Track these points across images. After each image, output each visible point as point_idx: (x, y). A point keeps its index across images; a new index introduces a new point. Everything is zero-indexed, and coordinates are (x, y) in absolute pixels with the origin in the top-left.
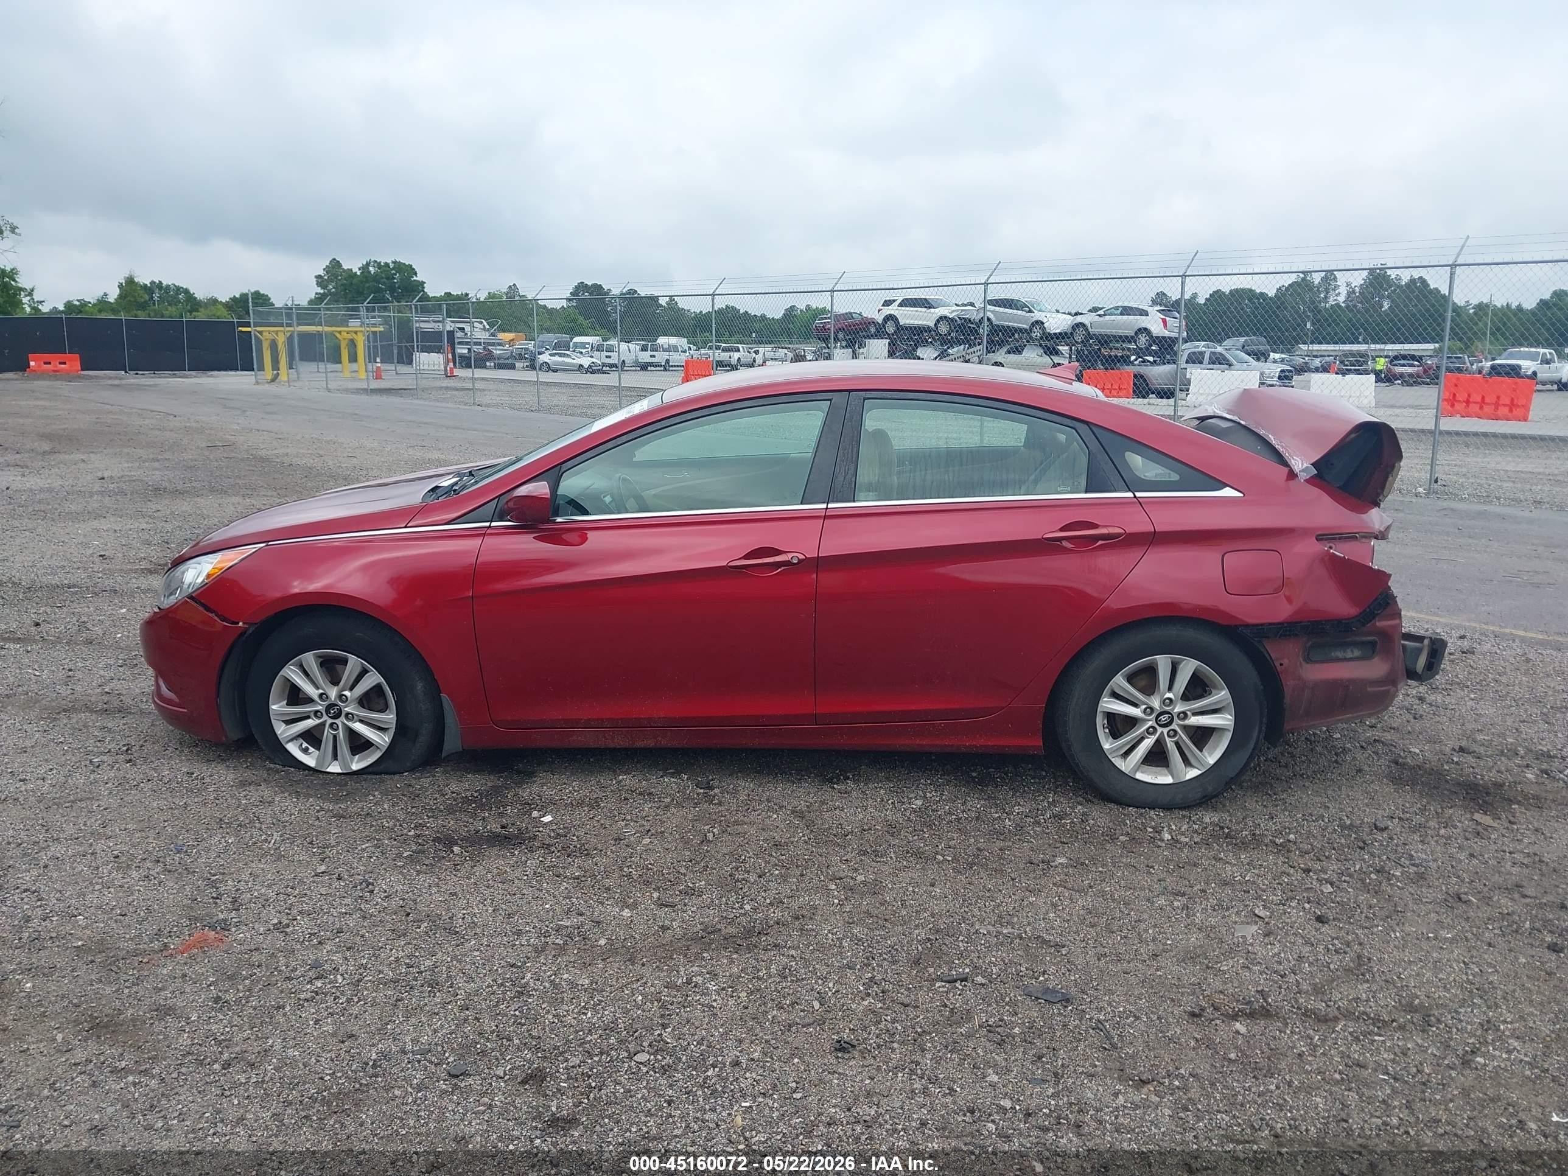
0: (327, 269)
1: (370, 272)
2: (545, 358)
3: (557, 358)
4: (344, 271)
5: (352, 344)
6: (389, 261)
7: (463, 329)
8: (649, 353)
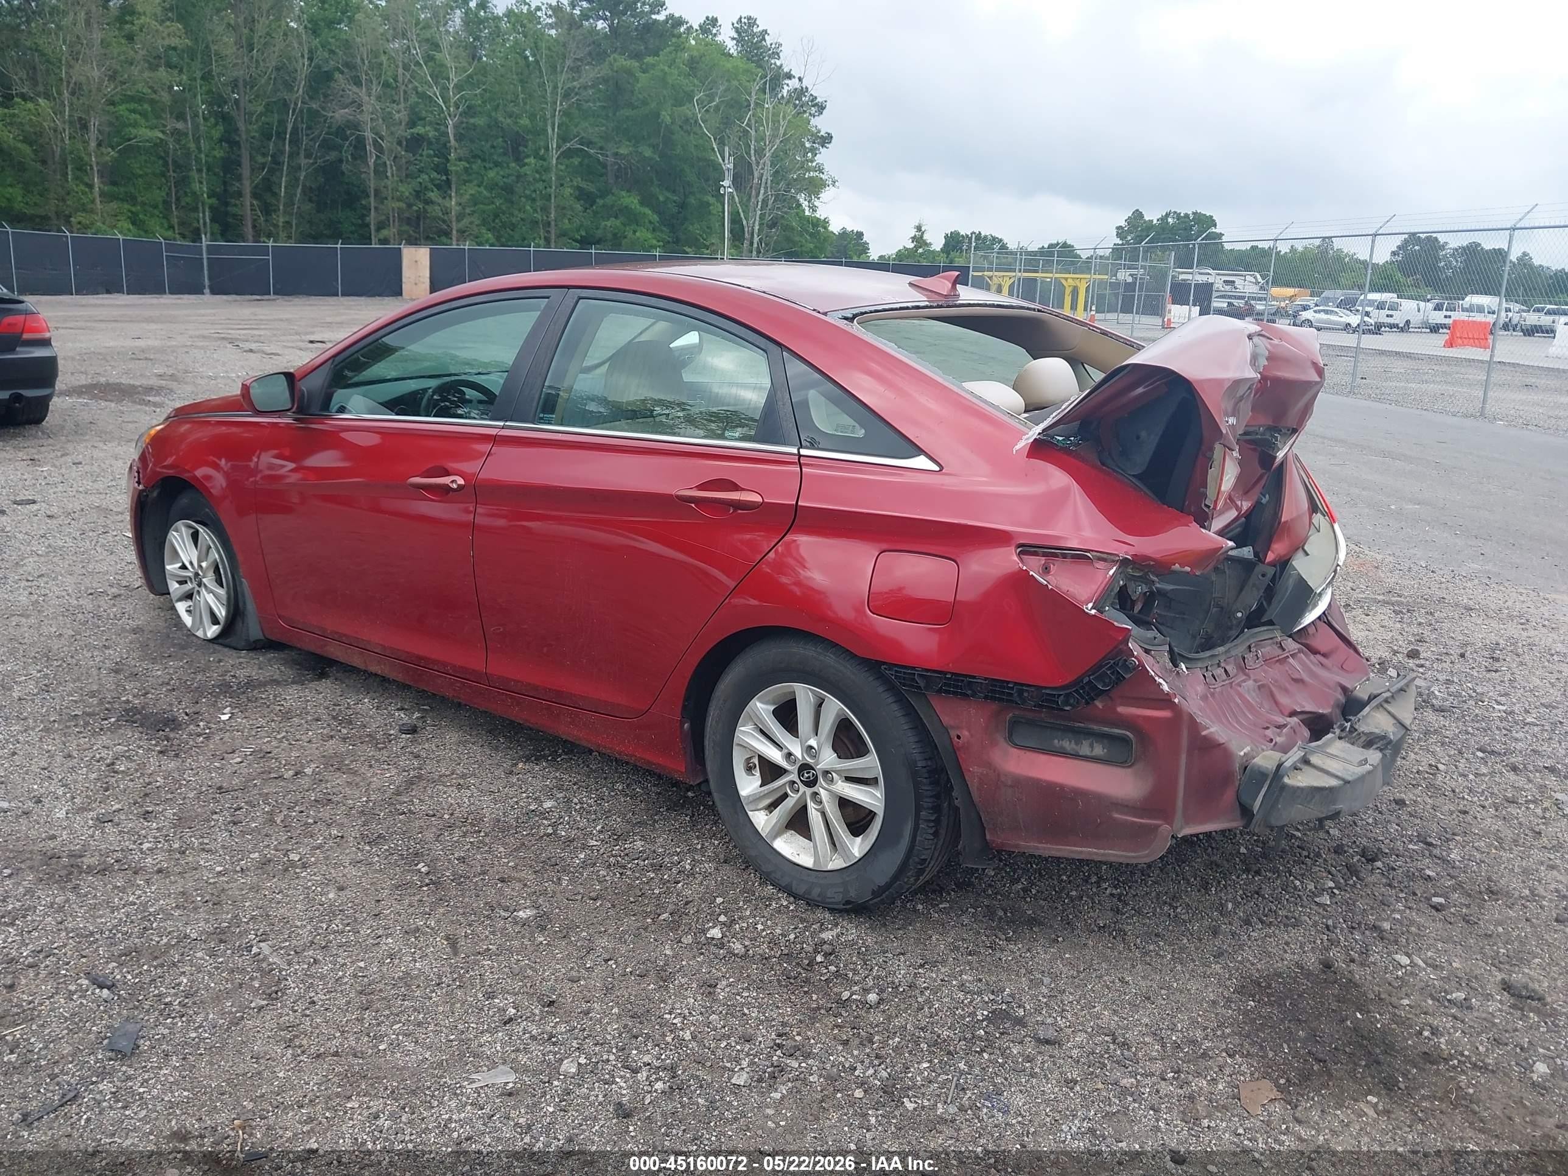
0: (1129, 221)
1: (1168, 223)
2: (1306, 315)
3: (1323, 316)
4: (1145, 222)
5: (1075, 292)
6: (1190, 212)
7: (1234, 282)
8: (1445, 313)
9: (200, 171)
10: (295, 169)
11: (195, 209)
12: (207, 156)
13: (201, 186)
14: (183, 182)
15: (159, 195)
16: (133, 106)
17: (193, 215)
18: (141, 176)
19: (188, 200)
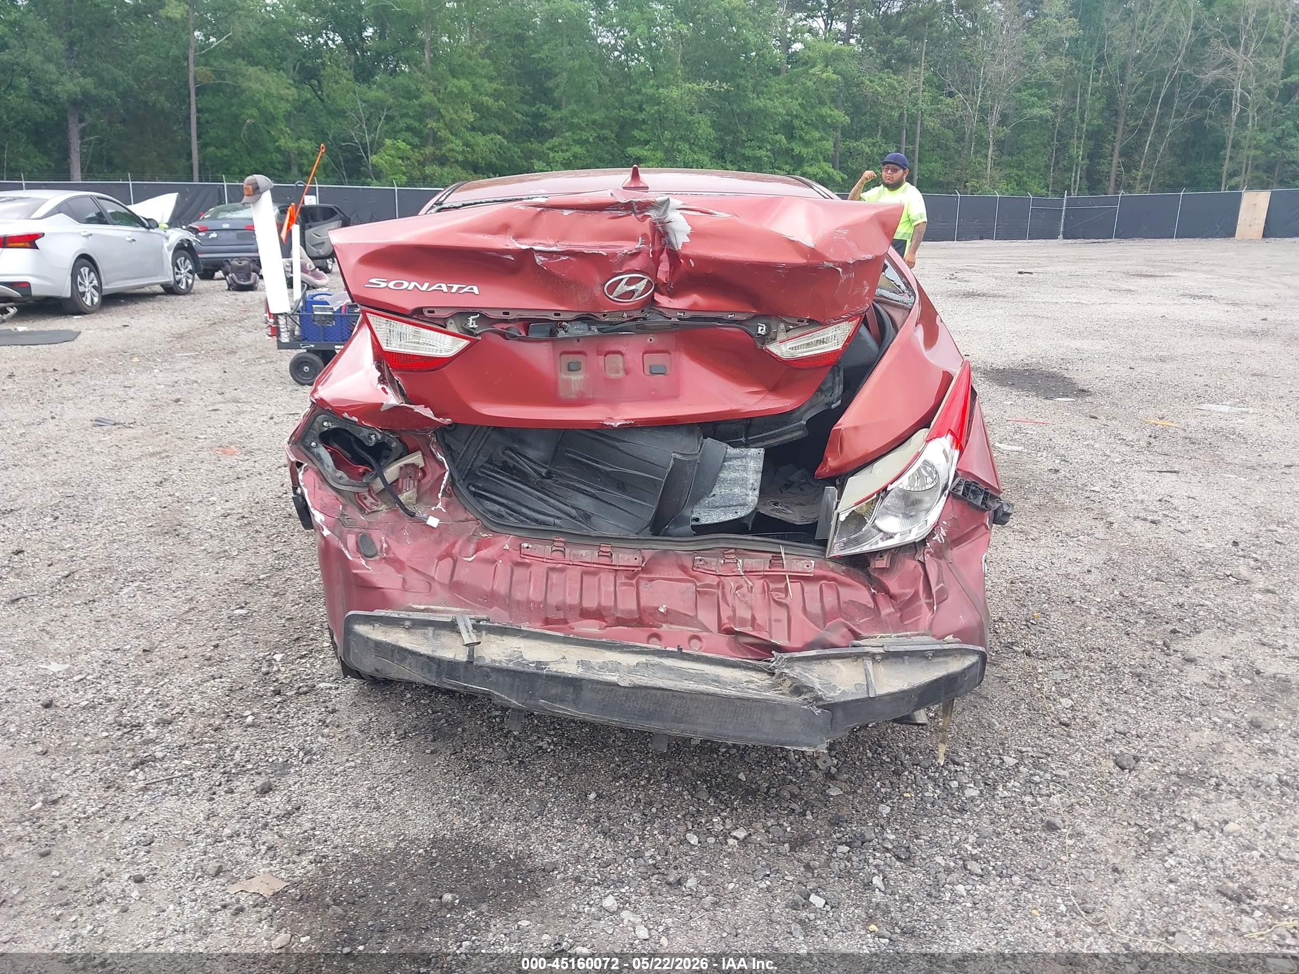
9: (1079, 138)
10: (1160, 130)
11: (1069, 170)
12: (1087, 125)
13: (1078, 151)
14: (1063, 148)
15: (1042, 160)
16: (1035, 90)
17: (1067, 175)
18: (1030, 147)
19: (1065, 163)
